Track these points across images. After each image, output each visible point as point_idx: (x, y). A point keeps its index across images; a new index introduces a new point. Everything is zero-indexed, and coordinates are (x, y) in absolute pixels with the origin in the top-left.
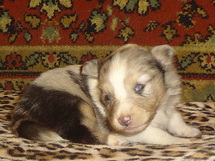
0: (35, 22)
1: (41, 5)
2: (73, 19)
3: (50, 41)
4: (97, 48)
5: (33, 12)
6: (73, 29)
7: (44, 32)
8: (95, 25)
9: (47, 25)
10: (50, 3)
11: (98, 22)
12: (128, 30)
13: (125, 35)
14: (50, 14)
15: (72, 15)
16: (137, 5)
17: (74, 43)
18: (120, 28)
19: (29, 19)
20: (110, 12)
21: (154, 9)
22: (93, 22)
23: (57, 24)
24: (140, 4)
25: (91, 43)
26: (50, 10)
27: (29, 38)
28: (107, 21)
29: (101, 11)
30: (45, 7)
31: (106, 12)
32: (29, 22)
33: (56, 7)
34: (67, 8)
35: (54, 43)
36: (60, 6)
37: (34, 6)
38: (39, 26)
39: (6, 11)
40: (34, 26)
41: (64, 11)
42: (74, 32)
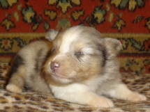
0: (52, 15)
1: (57, 3)
2: (81, 13)
6: (81, 20)
7: (59, 23)
8: (97, 18)
9: (62, 17)
10: (64, 1)
11: (99, 15)
12: (121, 22)
13: (119, 25)
14: (64, 10)
15: (81, 10)
16: (128, 4)
18: (115, 20)
19: (47, 13)
20: (108, 8)
21: (140, 7)
22: (96, 15)
23: (69, 16)
24: (130, 3)
26: (64, 6)
27: (47, 27)
28: (106, 15)
29: (101, 8)
30: (60, 4)
31: (105, 9)
32: (48, 15)
33: (69, 4)
34: (76, 6)
36: (72, 3)
37: (52, 3)
38: (56, 18)
39: (31, 6)
40: (52, 18)
41: (74, 8)
42: (82, 23)
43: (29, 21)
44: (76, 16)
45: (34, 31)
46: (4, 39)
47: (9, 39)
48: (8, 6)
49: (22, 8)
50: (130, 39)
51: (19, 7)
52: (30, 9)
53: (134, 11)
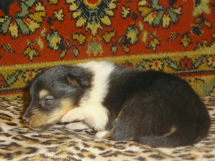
0: (81, 39)
1: (86, 24)
2: (113, 34)
3: (95, 54)
4: (133, 57)
5: (79, 30)
6: (113, 43)
7: (90, 47)
8: (130, 39)
9: (92, 41)
10: (94, 22)
11: (132, 35)
12: (156, 41)
13: (153, 45)
14: (94, 32)
15: (112, 32)
16: (161, 21)
17: (114, 54)
18: (150, 40)
19: (76, 37)
20: (141, 27)
21: (174, 23)
22: (129, 36)
23: (100, 39)
24: (164, 19)
25: (128, 54)
27: (77, 53)
28: (139, 35)
29: (134, 27)
30: (89, 26)
31: (138, 28)
32: (76, 40)
33: (98, 26)
34: (107, 26)
35: (98, 56)
36: (102, 24)
37: (80, 25)
38: (85, 42)
39: (56, 31)
40: (81, 42)
41: (105, 29)
42: (114, 46)
43: (56, 48)
44: (108, 38)
45: (62, 59)
46: (28, 71)
47: (33, 70)
48: (30, 31)
49: (47, 33)
50: (165, 59)
51: (43, 32)
52: (56, 33)
53: (168, 28)
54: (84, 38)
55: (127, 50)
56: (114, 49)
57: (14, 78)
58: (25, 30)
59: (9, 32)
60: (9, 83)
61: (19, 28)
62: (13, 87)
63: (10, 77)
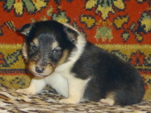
0: (90, 22)
1: (97, 6)
2: (125, 20)
3: (103, 40)
5: (88, 13)
6: (125, 29)
7: (98, 32)
8: (144, 26)
9: (101, 25)
10: (105, 5)
11: (147, 23)
14: (105, 15)
15: (125, 17)
17: (125, 42)
19: (84, 19)
22: (143, 23)
23: (111, 24)
25: (140, 42)
26: (105, 11)
30: (100, 8)
32: (84, 22)
33: (110, 9)
34: (120, 10)
35: (107, 42)
36: (114, 7)
37: (90, 7)
38: (94, 26)
39: (63, 11)
40: (89, 26)
41: (118, 13)
42: (125, 32)
44: (119, 23)
48: (36, 10)
49: (53, 13)
51: (49, 12)
52: (63, 14)
54: (93, 21)
55: (140, 38)
56: (126, 36)
57: (14, 58)
58: (30, 8)
59: (13, 9)
60: (8, 62)
61: (24, 6)
62: (12, 67)
63: (10, 56)
